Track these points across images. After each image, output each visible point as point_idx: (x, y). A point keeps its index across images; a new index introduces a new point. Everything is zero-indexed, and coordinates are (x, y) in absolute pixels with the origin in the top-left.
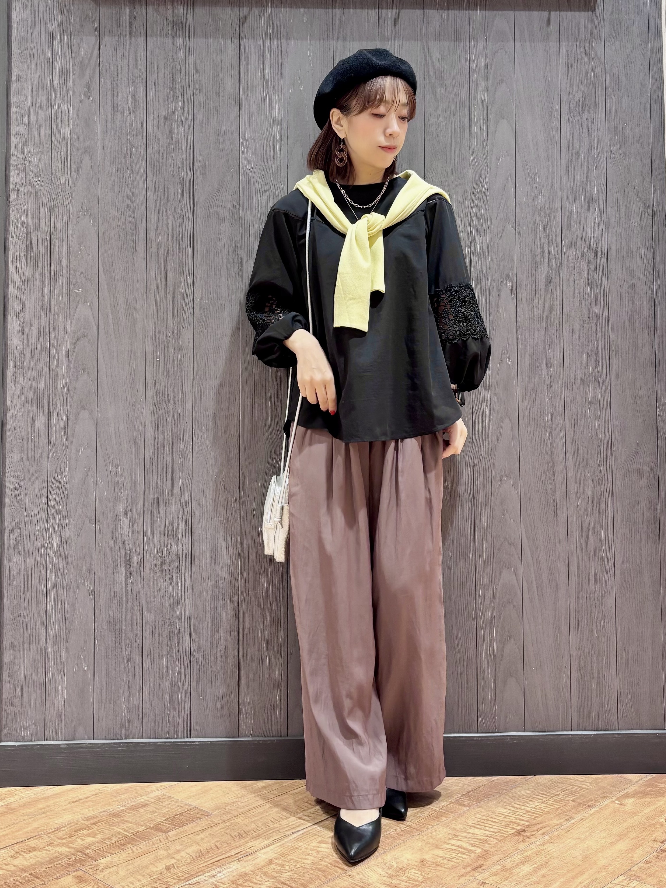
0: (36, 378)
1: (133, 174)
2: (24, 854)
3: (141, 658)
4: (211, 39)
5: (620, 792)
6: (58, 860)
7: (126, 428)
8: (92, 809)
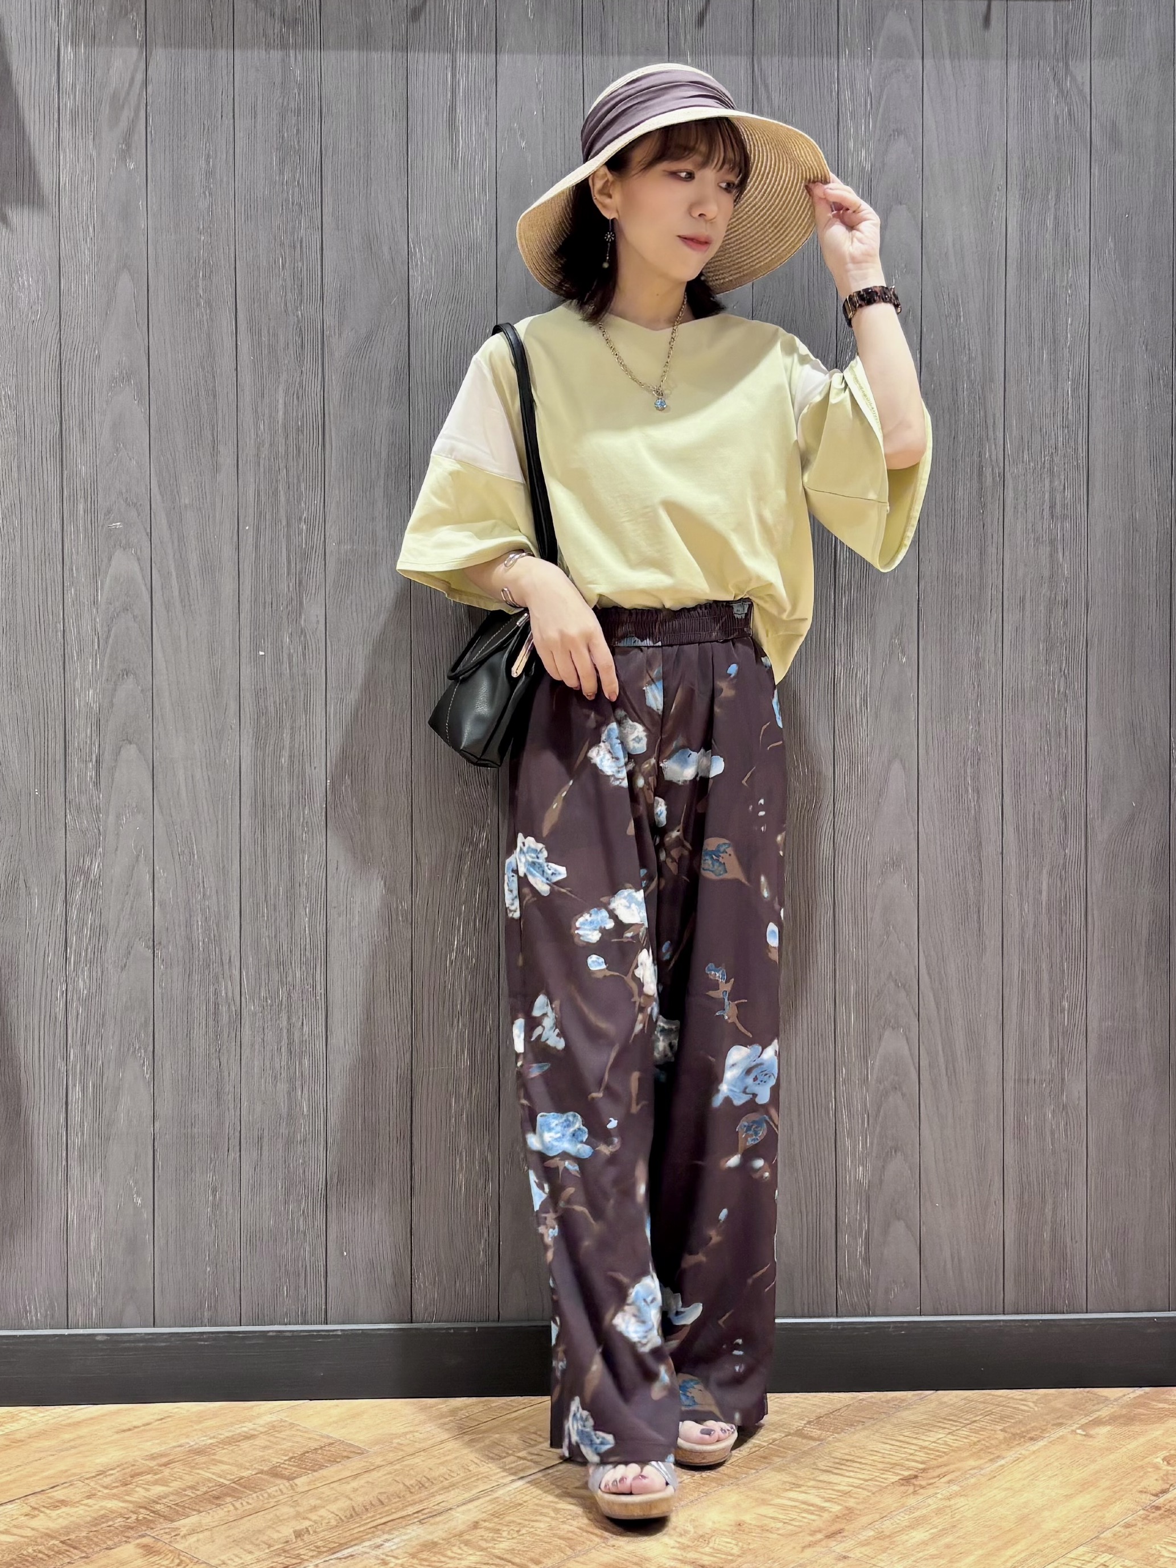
0: (40, 685)
1: (211, 307)
2: (48, 1511)
3: (238, 1184)
4: (355, 52)
5: (1086, 1416)
6: (107, 1521)
7: (206, 778)
8: (157, 1441)
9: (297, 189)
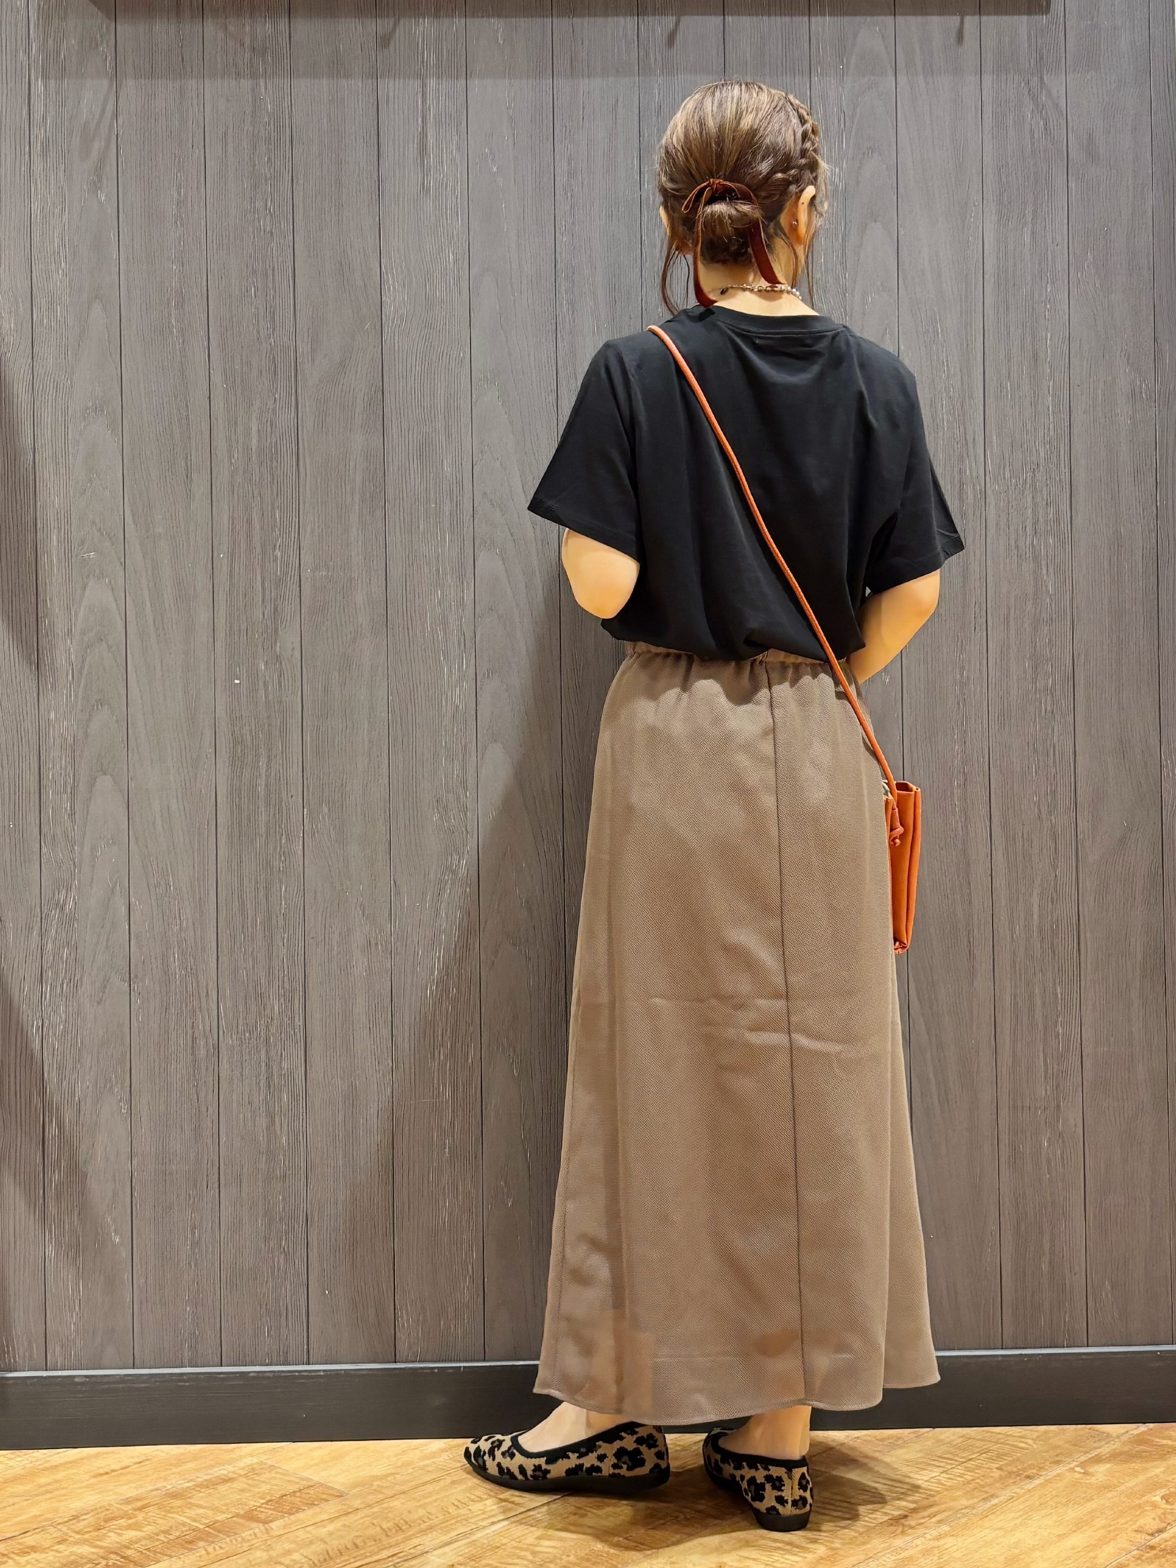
0: (14, 717)
1: (183, 336)
3: (217, 1221)
4: (325, 78)
5: (1085, 1453)
7: (182, 808)
8: (134, 1485)
9: (268, 217)
